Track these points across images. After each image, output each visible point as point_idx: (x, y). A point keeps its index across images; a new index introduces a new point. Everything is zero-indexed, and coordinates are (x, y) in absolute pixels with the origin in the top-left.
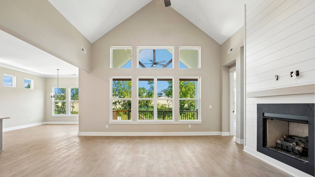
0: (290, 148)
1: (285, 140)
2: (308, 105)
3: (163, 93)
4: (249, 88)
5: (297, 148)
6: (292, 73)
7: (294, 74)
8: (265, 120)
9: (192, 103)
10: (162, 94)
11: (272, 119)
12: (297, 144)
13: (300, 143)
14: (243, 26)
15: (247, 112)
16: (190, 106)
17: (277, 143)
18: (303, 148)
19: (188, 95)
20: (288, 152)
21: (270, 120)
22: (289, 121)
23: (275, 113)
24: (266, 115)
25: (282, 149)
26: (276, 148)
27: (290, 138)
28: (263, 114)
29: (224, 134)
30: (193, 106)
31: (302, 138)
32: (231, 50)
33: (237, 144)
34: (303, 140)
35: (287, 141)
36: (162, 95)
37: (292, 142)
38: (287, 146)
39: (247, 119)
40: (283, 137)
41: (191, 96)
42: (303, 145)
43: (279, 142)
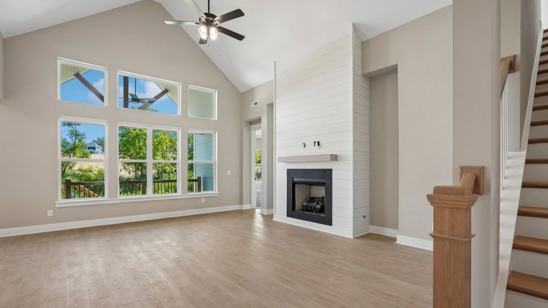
0: (313, 207)
1: (309, 202)
2: (325, 170)
3: (97, 146)
4: (279, 153)
5: (317, 206)
6: (315, 142)
7: (316, 144)
8: (294, 184)
9: (166, 168)
10: (94, 148)
11: (299, 183)
12: (318, 203)
13: (319, 202)
14: (273, 80)
15: (276, 178)
16: (162, 173)
17: (303, 206)
18: (321, 206)
19: (158, 154)
20: (311, 211)
21: (298, 185)
22: (311, 184)
23: (302, 178)
24: (295, 180)
25: (307, 210)
26: (302, 210)
27: (312, 199)
28: (293, 179)
29: (246, 207)
30: (165, 173)
31: (320, 198)
32: (256, 104)
33: (263, 215)
34: (321, 199)
35: (310, 202)
36: (94, 151)
37: (314, 203)
38: (311, 207)
39: (276, 186)
40: (307, 200)
41: (163, 154)
42: (321, 204)
43: (305, 204)
